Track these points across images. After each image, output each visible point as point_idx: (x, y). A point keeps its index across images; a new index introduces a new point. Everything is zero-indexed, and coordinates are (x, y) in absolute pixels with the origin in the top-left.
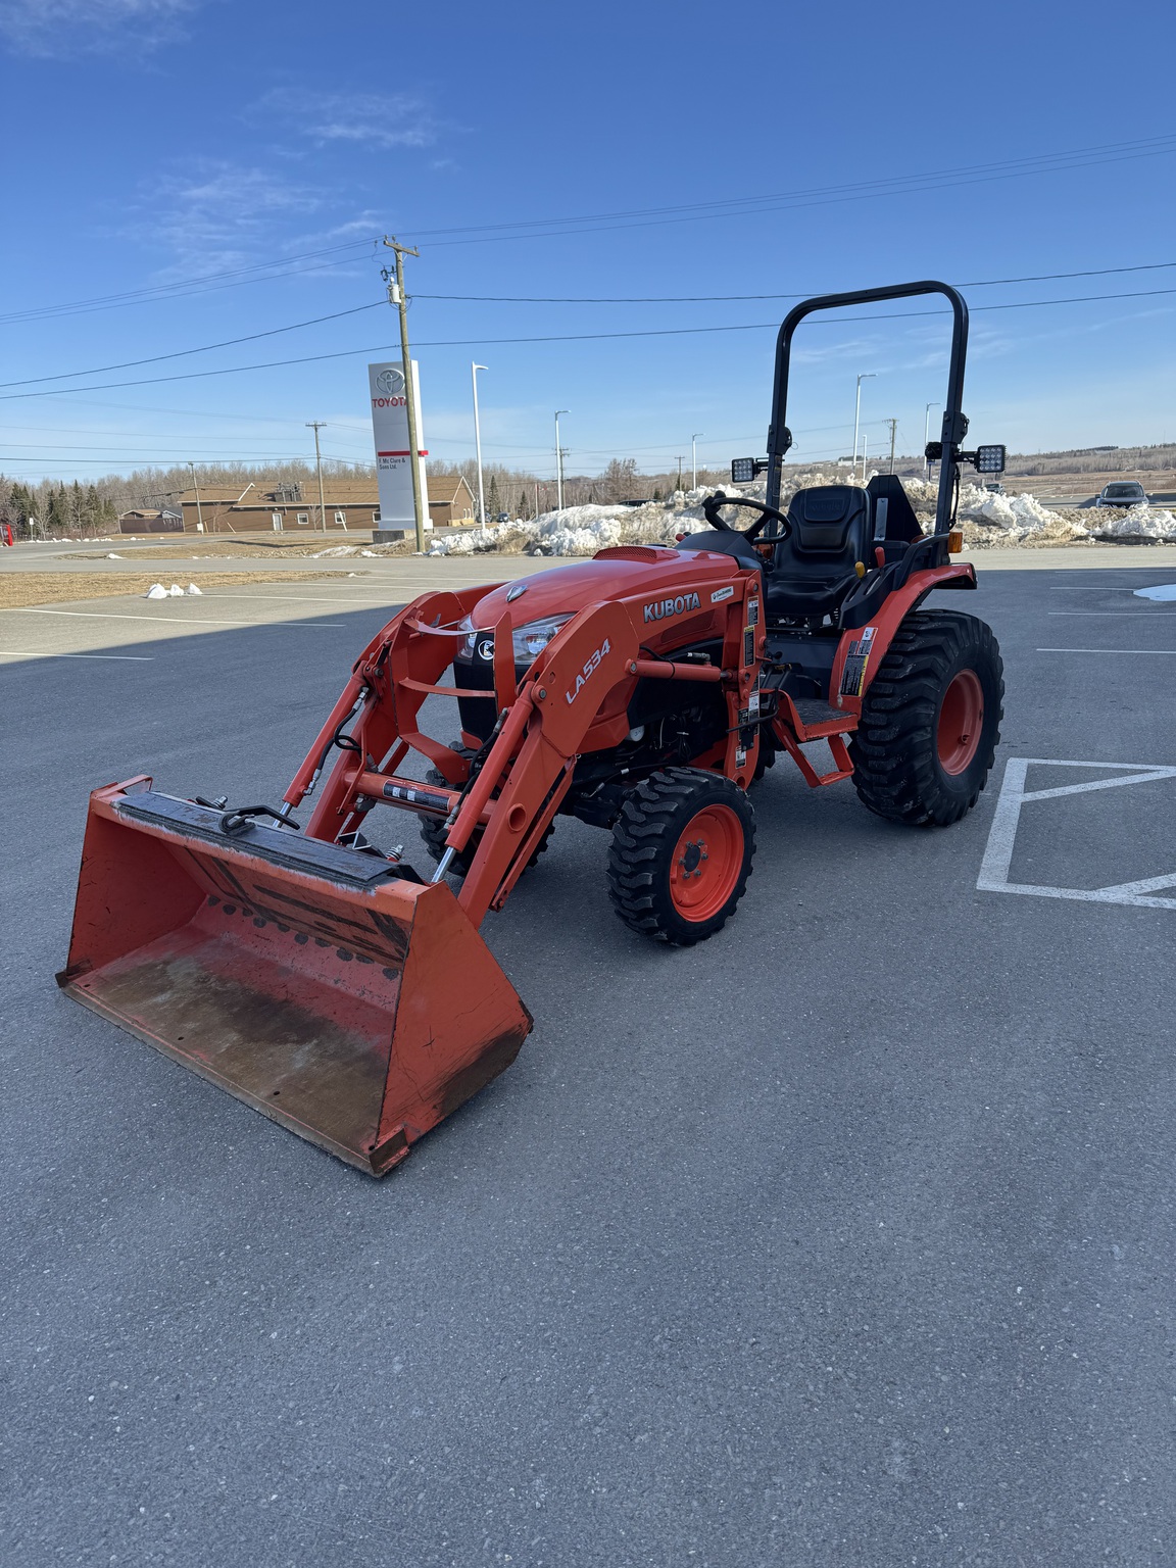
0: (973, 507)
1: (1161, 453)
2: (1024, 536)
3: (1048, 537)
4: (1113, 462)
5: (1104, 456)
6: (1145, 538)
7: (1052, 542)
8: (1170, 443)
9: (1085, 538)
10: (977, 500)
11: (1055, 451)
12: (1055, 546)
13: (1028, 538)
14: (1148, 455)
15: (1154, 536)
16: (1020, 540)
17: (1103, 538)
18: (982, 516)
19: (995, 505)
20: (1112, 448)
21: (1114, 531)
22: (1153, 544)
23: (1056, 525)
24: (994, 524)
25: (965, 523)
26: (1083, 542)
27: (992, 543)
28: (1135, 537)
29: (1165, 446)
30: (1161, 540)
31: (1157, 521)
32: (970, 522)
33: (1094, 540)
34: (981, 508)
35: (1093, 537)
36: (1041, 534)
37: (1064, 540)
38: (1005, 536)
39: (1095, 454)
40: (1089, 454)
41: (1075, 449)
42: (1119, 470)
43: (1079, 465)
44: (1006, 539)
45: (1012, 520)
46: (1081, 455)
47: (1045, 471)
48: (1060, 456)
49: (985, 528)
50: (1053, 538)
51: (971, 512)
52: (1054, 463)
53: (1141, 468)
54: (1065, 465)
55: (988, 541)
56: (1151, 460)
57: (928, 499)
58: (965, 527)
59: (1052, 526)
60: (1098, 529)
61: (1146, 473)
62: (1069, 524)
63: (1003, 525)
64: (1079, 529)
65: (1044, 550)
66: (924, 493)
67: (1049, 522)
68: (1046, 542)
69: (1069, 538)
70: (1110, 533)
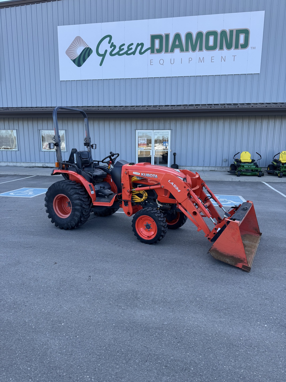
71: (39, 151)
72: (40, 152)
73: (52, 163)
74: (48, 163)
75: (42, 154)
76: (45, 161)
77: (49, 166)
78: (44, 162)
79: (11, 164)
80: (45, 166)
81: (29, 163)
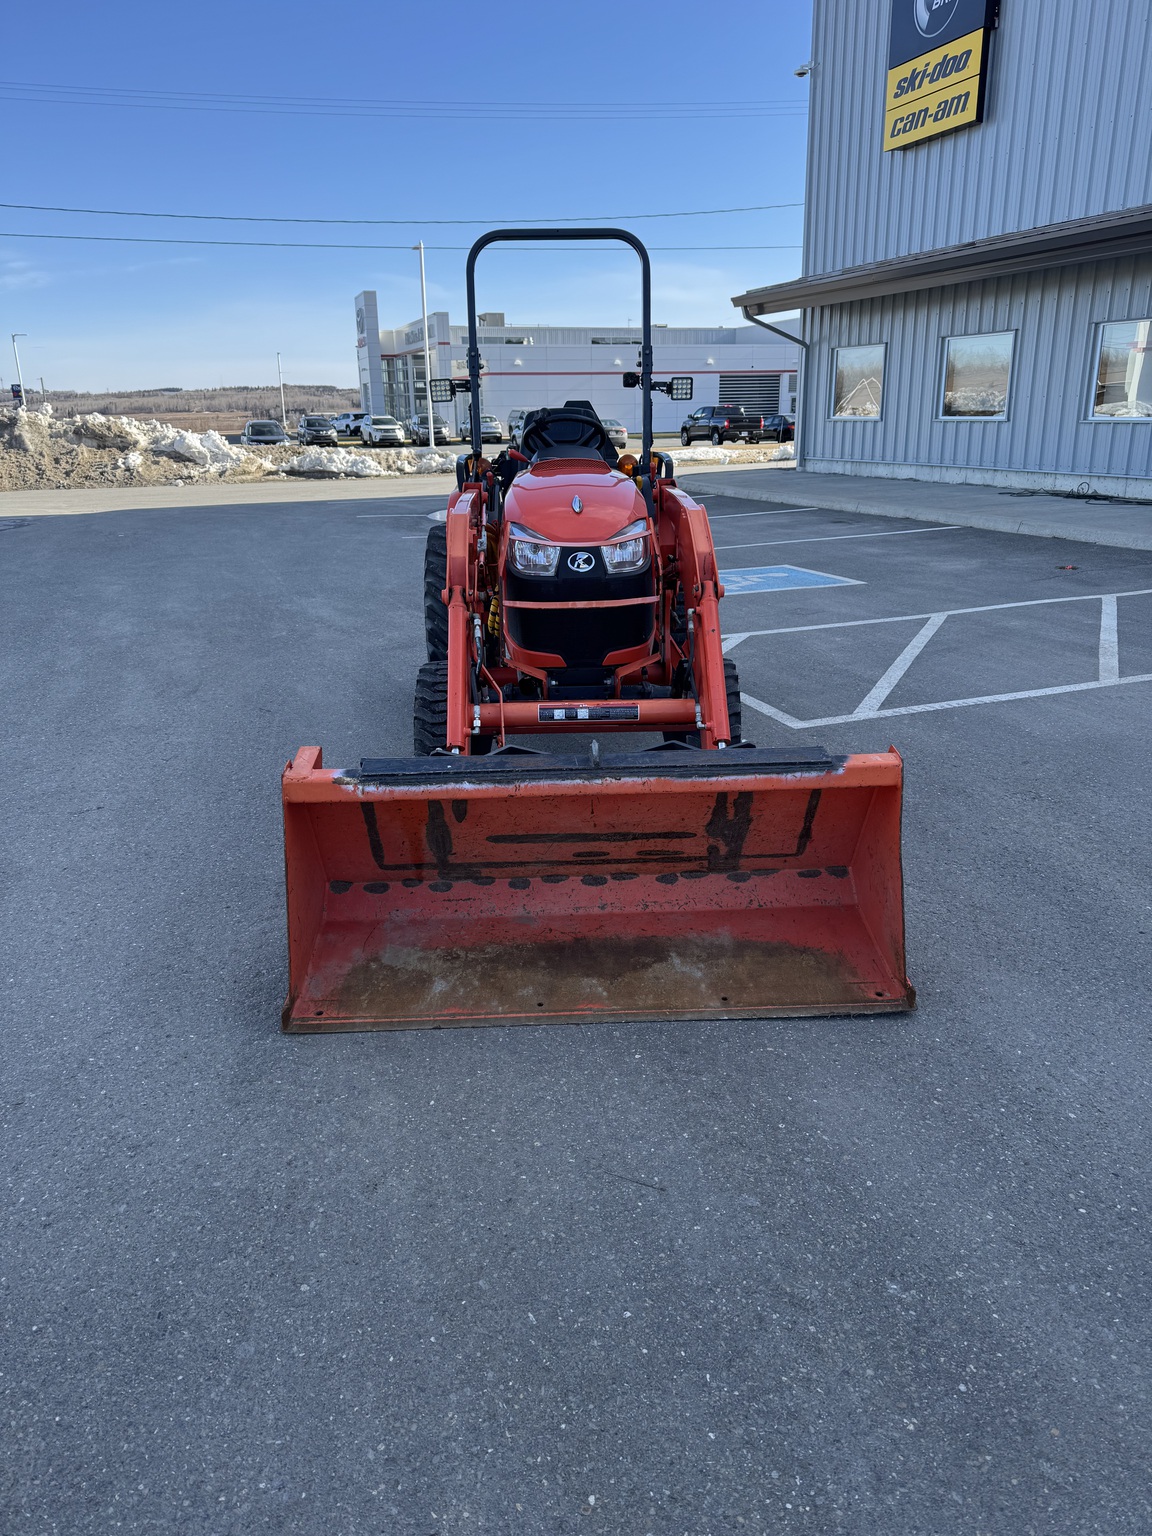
0: (163, 443)
1: (222, 395)
2: (224, 472)
3: (244, 472)
4: (181, 403)
5: (172, 397)
6: (329, 472)
7: (249, 477)
8: (228, 387)
9: (275, 473)
10: (165, 436)
11: (123, 391)
12: (253, 481)
13: (227, 473)
14: (212, 398)
15: (336, 470)
16: (220, 476)
17: (291, 472)
18: (176, 452)
19: (187, 441)
20: (177, 390)
21: (300, 466)
22: (337, 478)
23: (250, 461)
24: (190, 460)
25: (160, 459)
26: (275, 477)
27: (195, 480)
28: (320, 472)
29: (224, 389)
30: (343, 474)
31: (335, 457)
32: (165, 458)
33: (284, 474)
34: (172, 444)
35: (283, 472)
36: (239, 469)
37: (258, 475)
38: (205, 472)
39: (163, 395)
40: (157, 395)
41: (142, 390)
42: (189, 411)
43: (150, 405)
44: (207, 475)
45: (206, 457)
46: (149, 396)
47: (119, 410)
48: (129, 395)
49: (181, 465)
50: (249, 473)
51: (164, 449)
52: (125, 403)
53: (208, 409)
54: (136, 405)
55: (190, 477)
56: (215, 402)
57: (115, 434)
58: (162, 463)
59: (246, 462)
60: (284, 464)
61: (214, 415)
62: (260, 461)
63: (198, 461)
64: (268, 465)
65: (246, 484)
66: (109, 429)
67: (243, 458)
68: (244, 477)
69: (261, 474)
70: (297, 468)
71: (1078, 422)
72: (1082, 426)
73: (1115, 480)
74: (1102, 480)
75: (1086, 432)
76: (1090, 468)
77: (1102, 492)
78: (1086, 473)
79: (977, 478)
80: (1085, 490)
81: (1035, 477)
